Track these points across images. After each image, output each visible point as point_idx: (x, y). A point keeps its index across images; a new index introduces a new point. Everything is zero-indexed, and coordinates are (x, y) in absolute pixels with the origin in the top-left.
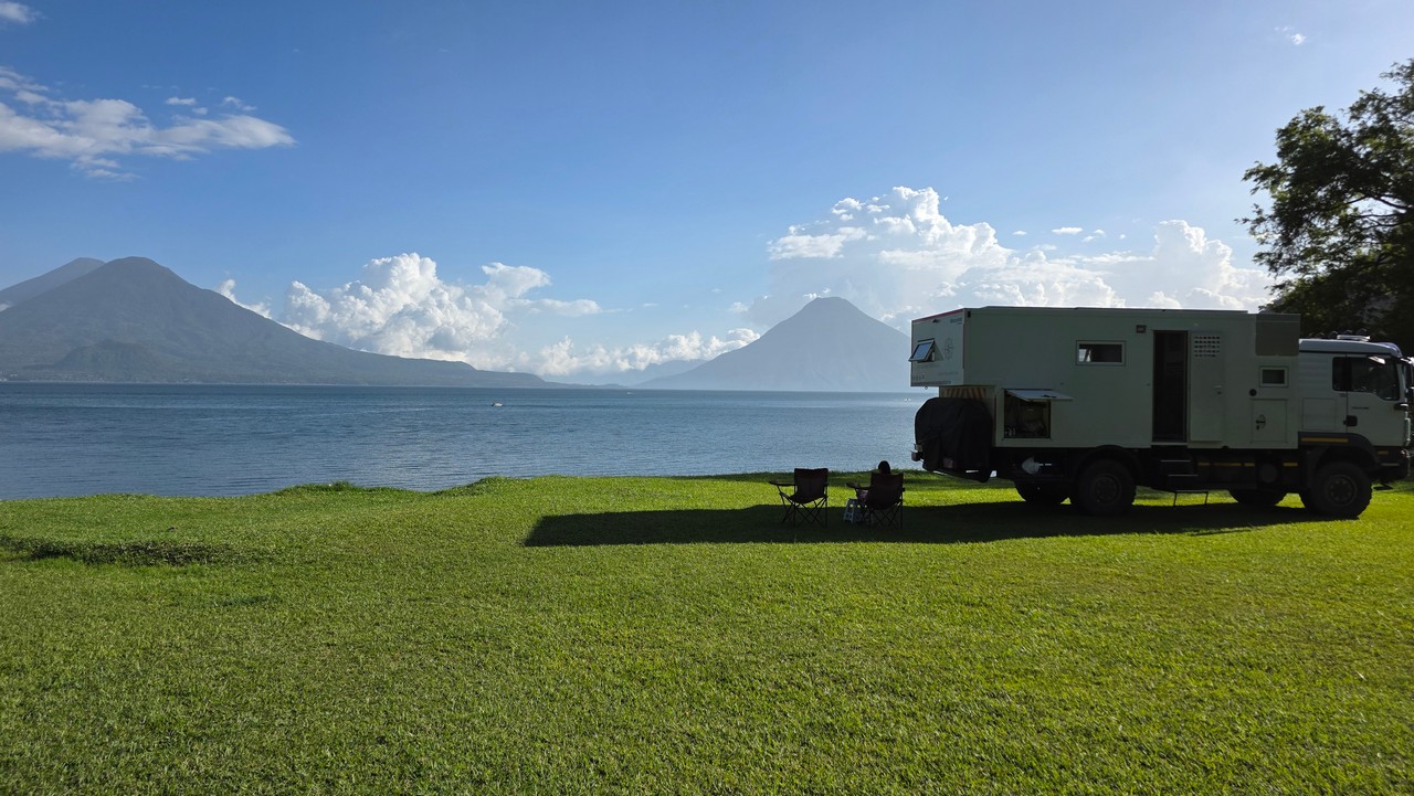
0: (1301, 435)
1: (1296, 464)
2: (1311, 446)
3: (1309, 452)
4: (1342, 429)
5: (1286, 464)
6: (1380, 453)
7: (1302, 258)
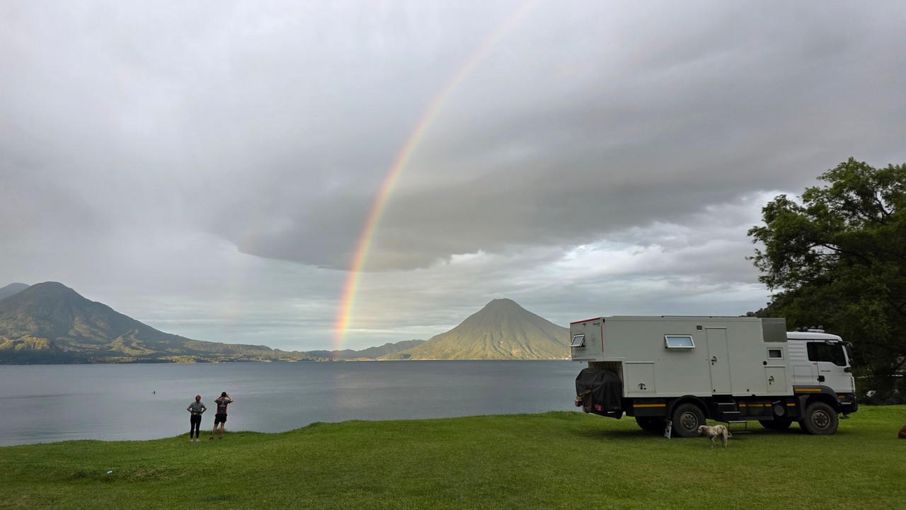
0: (794, 387)
1: (794, 405)
2: (801, 394)
3: (800, 397)
4: (816, 383)
5: (788, 405)
6: (840, 397)
7: (787, 279)
